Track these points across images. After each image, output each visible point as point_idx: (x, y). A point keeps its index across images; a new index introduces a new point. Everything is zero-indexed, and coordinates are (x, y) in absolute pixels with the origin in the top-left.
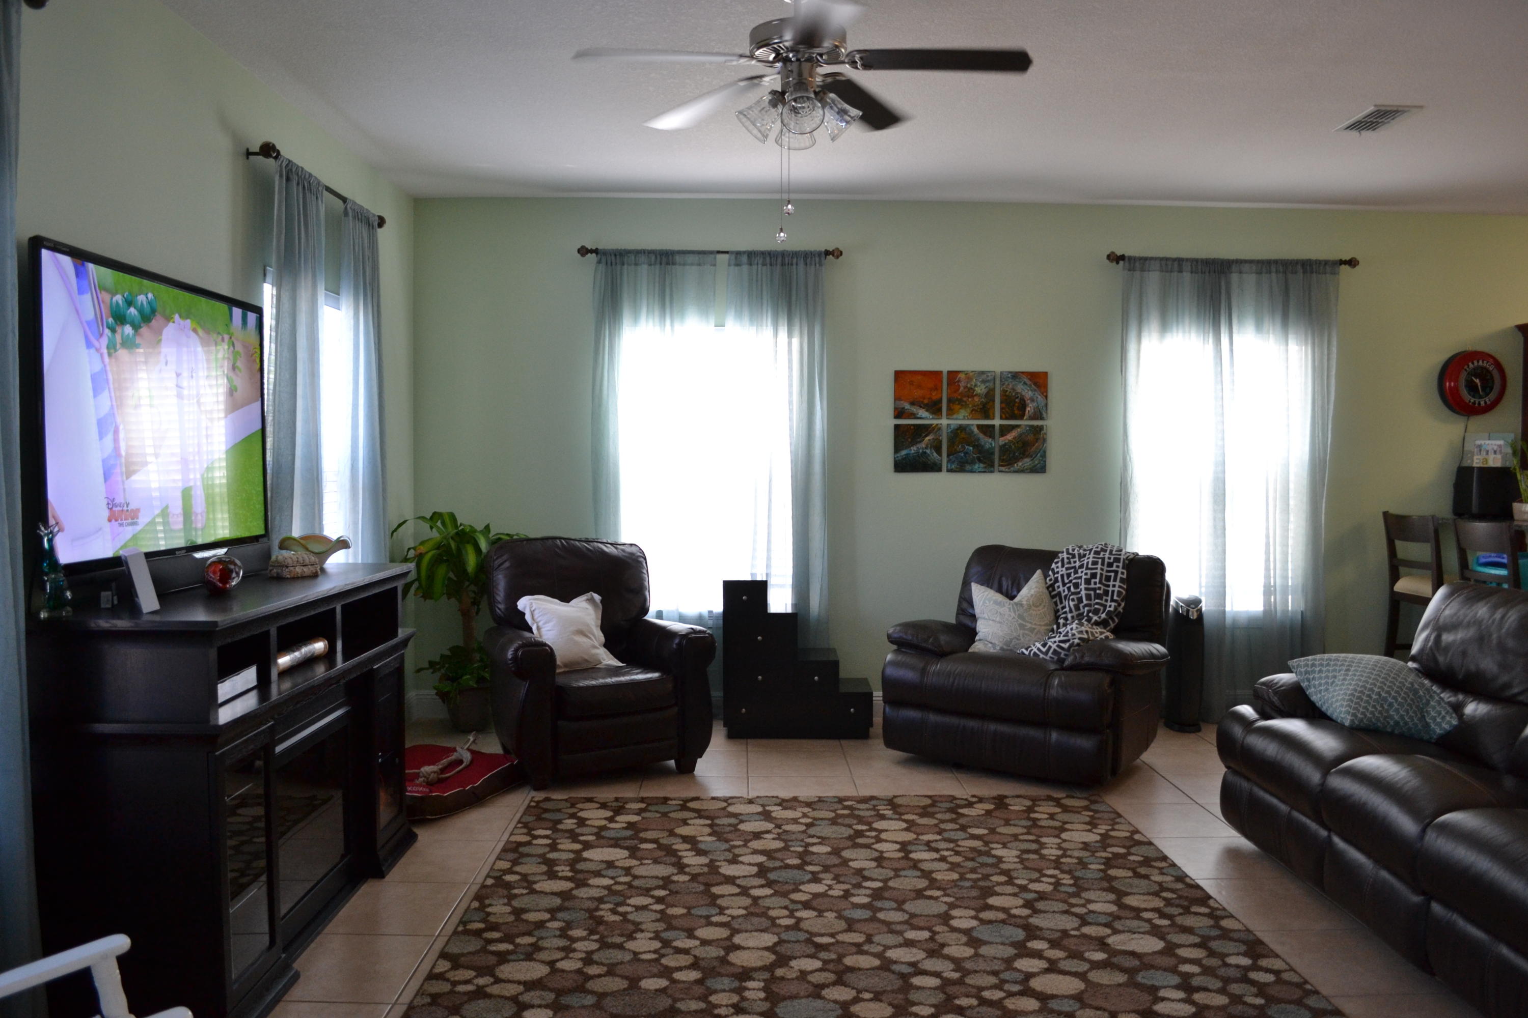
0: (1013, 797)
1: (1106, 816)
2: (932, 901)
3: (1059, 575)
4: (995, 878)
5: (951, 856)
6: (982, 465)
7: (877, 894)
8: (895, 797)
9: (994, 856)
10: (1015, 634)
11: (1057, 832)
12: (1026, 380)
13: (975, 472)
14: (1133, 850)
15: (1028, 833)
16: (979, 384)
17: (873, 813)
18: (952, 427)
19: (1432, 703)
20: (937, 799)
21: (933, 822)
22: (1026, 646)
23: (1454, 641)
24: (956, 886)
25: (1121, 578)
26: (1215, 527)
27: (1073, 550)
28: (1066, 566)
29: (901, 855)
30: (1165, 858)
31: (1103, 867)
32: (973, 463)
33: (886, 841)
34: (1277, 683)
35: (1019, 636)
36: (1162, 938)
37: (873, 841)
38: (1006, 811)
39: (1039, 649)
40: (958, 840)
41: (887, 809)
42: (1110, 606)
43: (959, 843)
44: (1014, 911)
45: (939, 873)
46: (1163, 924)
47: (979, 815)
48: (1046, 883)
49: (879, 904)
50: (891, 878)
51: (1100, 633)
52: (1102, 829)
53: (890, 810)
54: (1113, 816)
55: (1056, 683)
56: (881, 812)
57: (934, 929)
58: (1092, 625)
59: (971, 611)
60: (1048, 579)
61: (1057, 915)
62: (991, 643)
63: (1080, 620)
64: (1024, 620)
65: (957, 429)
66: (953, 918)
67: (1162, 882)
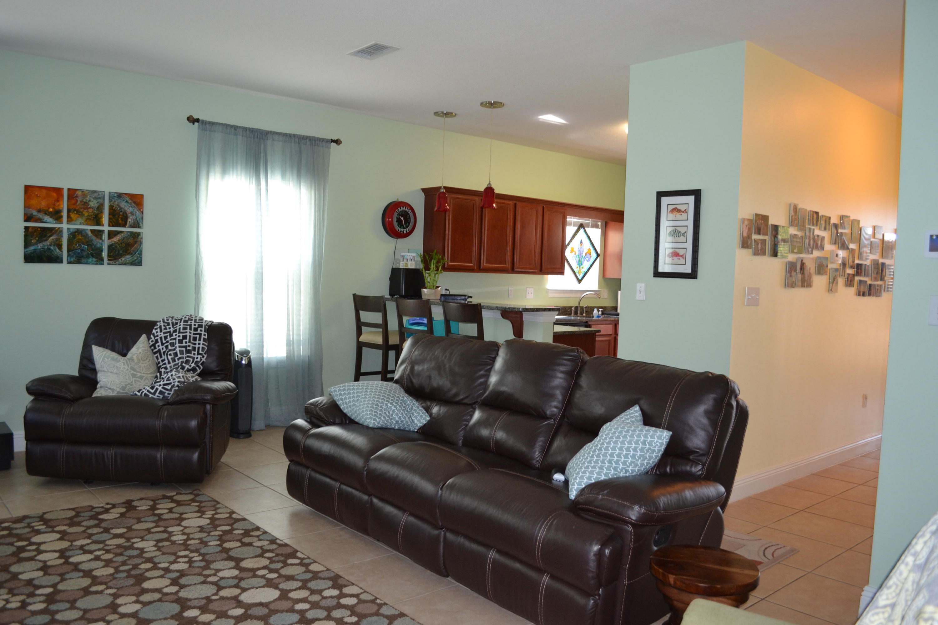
0: (138, 500)
1: (209, 504)
2: (98, 595)
3: (158, 338)
4: (143, 566)
5: (103, 554)
6: (94, 259)
7: (50, 599)
8: (44, 513)
9: (137, 549)
10: (129, 381)
11: (178, 522)
12: (128, 199)
13: (89, 264)
14: (235, 526)
15: (157, 526)
16: (92, 199)
17: (28, 530)
18: (71, 231)
19: (414, 408)
20: (79, 510)
21: (80, 529)
22: (138, 390)
23: (423, 370)
24: (115, 578)
25: (204, 339)
26: (256, 304)
27: (168, 320)
28: (163, 331)
29: (62, 561)
30: (258, 529)
31: (218, 543)
32: (88, 257)
33: (46, 552)
34: (321, 403)
35: (132, 382)
36: (276, 588)
37: (35, 553)
38: (136, 511)
39: (148, 391)
40: (105, 541)
41: (40, 525)
42: (197, 358)
43: (107, 542)
44: (166, 590)
45: (98, 570)
46: (273, 577)
47: (116, 518)
48: (183, 562)
49: (54, 607)
50: (58, 583)
51: (192, 378)
52: (209, 514)
53: (43, 525)
54: (213, 503)
55: (166, 414)
56: (36, 528)
57: (107, 618)
58: (185, 371)
59: (91, 366)
60: (151, 340)
61: (199, 586)
62: (110, 389)
63: (177, 368)
64: (134, 370)
65: (75, 232)
66: (120, 606)
67: (262, 546)
